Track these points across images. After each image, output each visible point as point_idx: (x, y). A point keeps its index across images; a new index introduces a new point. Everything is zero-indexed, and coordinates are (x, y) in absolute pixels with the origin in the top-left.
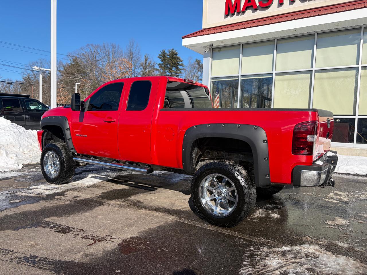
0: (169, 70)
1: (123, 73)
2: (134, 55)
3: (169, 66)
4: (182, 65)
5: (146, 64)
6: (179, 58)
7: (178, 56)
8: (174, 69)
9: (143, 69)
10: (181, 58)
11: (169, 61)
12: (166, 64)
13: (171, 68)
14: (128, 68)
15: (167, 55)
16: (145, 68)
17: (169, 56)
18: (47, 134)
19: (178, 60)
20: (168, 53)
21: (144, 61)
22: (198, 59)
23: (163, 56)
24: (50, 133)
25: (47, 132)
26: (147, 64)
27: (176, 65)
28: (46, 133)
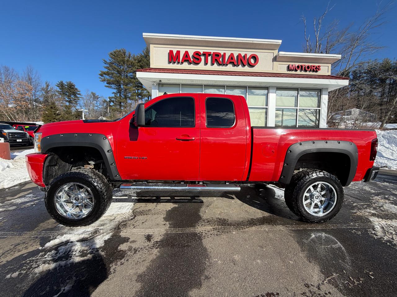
0: (68, 97)
1: (22, 94)
2: (34, 80)
3: (67, 94)
4: (79, 94)
5: (47, 89)
6: (76, 89)
7: (75, 87)
8: (72, 96)
9: (44, 93)
10: (79, 89)
11: (67, 90)
12: (65, 92)
13: (70, 95)
14: (28, 91)
15: (65, 85)
16: (47, 92)
17: (67, 86)
18: (52, 158)
19: (75, 90)
20: (66, 84)
21: (45, 86)
22: (94, 92)
23: (61, 85)
24: (56, 157)
25: (52, 156)
26: (49, 90)
27: (74, 94)
28: (49, 158)
